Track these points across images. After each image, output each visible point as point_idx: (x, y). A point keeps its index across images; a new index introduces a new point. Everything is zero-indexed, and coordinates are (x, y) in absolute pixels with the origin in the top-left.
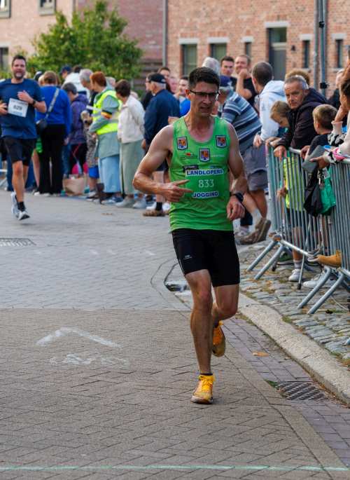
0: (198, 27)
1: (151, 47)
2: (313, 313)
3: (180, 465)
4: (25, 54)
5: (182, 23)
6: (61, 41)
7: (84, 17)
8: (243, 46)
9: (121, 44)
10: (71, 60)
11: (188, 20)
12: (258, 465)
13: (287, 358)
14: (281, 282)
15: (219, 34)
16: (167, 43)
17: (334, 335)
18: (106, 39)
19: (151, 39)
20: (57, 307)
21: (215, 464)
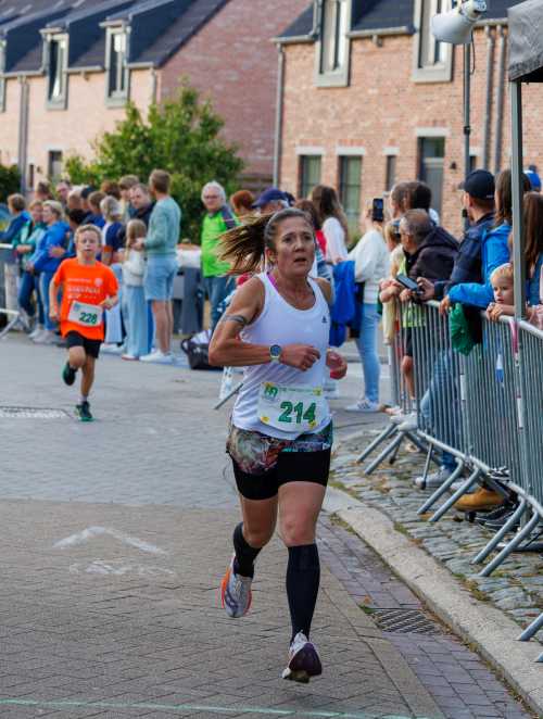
0: (324, 131)
1: (260, 158)
2: (436, 520)
3: (223, 706)
4: (81, 160)
5: (303, 126)
6: (131, 144)
7: (165, 112)
8: (384, 161)
9: (214, 150)
10: (143, 169)
11: (310, 121)
12: (329, 711)
13: (393, 578)
14: (400, 478)
15: (352, 143)
16: (280, 152)
17: (460, 551)
18: (194, 144)
19: (259, 147)
20: (90, 499)
21: (270, 707)
